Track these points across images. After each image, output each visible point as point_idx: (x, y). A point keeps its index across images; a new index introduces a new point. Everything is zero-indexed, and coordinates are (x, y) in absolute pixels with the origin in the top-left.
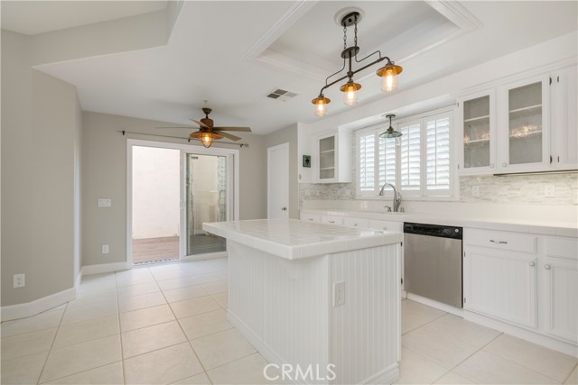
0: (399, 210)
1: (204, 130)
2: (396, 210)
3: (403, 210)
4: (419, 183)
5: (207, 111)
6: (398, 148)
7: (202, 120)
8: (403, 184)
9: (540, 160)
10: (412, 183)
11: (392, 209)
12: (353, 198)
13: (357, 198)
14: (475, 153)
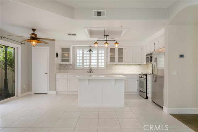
0: (91, 72)
1: (32, 38)
2: (90, 72)
3: (92, 72)
4: (96, 65)
5: (34, 30)
6: (90, 55)
7: (32, 34)
8: (92, 65)
9: (123, 62)
10: (95, 65)
11: (89, 72)
12: (73, 69)
13: (75, 69)
14: (112, 59)
